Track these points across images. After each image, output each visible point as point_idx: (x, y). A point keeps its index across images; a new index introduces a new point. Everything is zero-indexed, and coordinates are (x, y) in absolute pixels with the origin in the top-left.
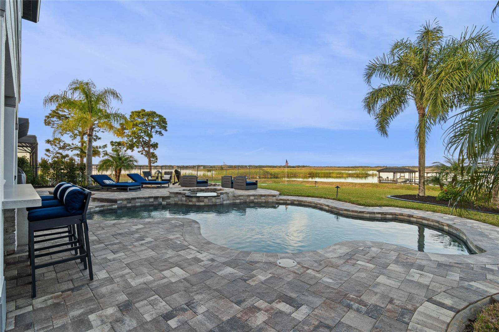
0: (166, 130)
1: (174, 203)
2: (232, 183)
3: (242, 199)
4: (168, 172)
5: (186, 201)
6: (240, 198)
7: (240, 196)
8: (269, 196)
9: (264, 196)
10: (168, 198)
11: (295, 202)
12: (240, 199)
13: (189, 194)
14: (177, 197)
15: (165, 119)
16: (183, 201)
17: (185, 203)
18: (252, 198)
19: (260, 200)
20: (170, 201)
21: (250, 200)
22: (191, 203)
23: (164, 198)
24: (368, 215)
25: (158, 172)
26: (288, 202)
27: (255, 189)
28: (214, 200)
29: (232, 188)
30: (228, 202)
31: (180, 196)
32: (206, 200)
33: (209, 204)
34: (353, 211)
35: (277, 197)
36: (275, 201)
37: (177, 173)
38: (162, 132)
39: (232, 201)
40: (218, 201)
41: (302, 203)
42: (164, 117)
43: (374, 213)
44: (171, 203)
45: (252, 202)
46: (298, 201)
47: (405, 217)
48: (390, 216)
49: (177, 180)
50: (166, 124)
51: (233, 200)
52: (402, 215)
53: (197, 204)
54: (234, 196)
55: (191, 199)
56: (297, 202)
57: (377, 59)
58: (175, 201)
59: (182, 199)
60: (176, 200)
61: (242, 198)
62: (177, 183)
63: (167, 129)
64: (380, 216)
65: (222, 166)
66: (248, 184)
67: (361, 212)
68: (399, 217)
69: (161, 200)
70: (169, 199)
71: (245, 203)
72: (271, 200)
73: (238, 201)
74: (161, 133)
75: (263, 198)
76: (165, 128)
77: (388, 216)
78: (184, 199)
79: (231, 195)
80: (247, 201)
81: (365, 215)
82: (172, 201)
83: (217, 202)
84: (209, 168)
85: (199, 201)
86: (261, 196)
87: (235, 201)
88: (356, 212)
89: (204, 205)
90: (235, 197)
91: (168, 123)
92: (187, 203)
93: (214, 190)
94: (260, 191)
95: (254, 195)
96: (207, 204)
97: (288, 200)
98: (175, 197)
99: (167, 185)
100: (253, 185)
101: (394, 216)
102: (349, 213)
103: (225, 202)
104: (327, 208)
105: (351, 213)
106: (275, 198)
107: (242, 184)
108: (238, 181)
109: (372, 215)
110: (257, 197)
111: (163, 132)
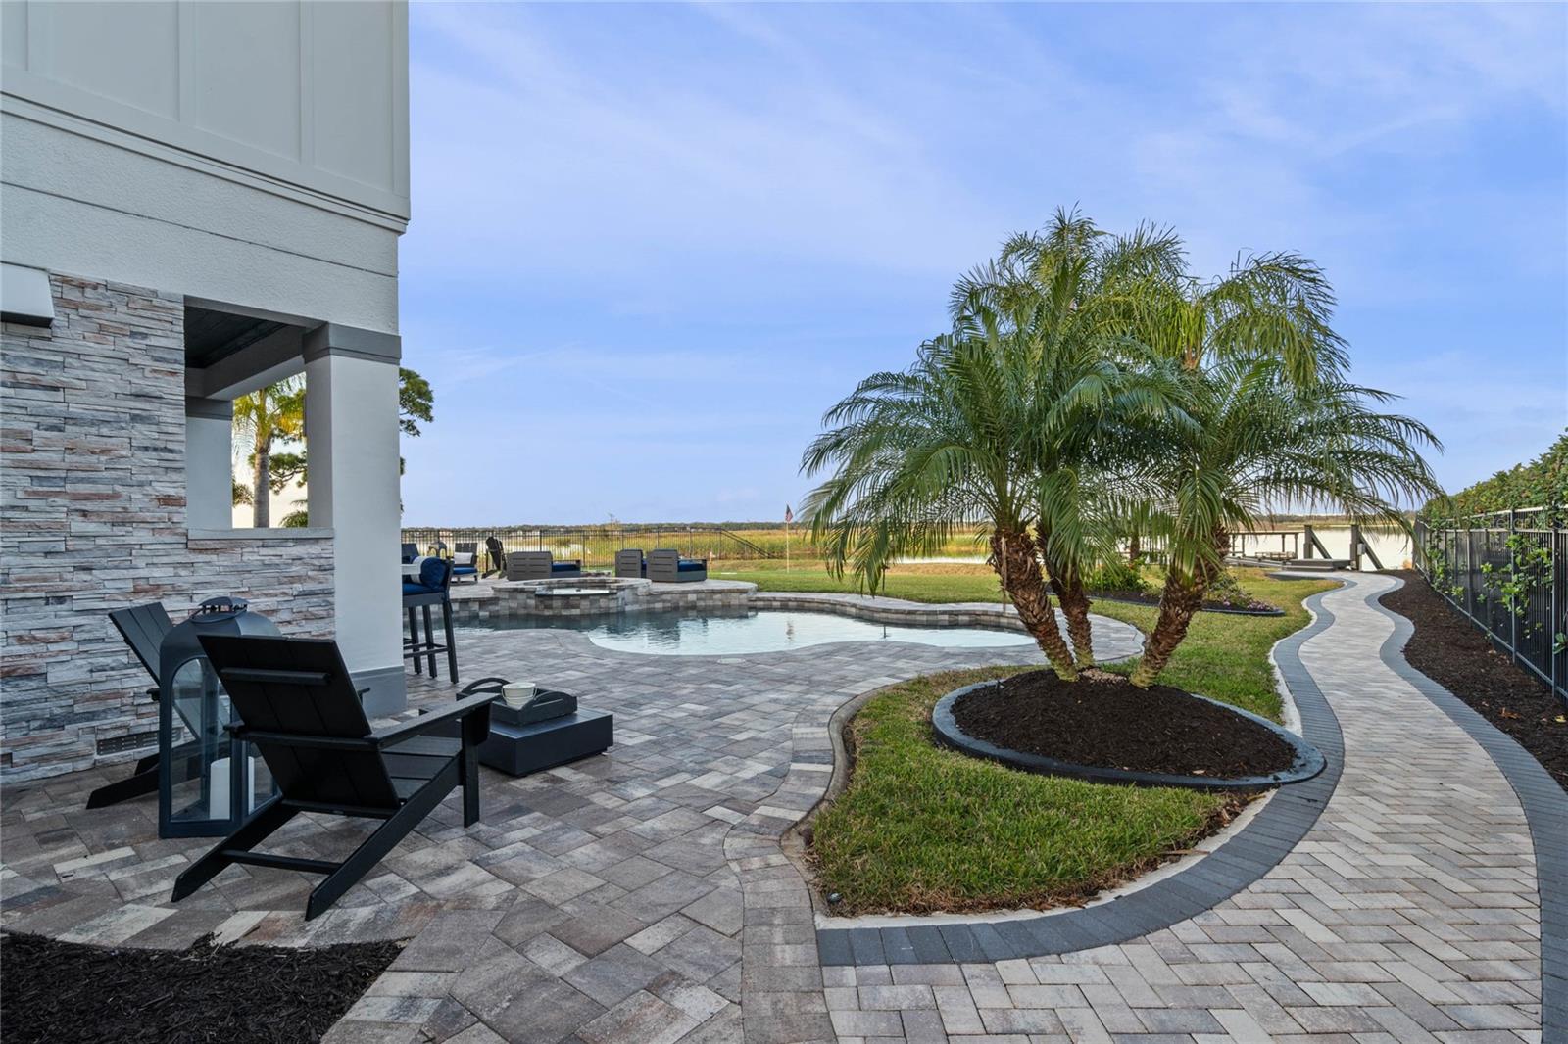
0: (431, 419)
1: (507, 612)
2: (644, 567)
3: (670, 602)
4: (467, 545)
5: (537, 607)
6: (665, 597)
7: (663, 593)
8: (731, 591)
9: (721, 592)
10: (494, 601)
11: (790, 604)
12: (664, 601)
13: (544, 592)
14: (516, 599)
15: (426, 384)
16: (530, 607)
17: (534, 612)
18: (692, 597)
19: (711, 603)
20: (497, 608)
21: (687, 602)
22: (547, 613)
23: (483, 603)
24: (925, 618)
25: (437, 546)
26: (775, 604)
27: (703, 579)
28: (603, 603)
29: (643, 576)
30: (636, 607)
31: (522, 597)
32: (585, 604)
33: (592, 611)
34: (897, 612)
35: (751, 595)
36: (745, 602)
37: (494, 546)
38: (415, 424)
39: (645, 607)
40: (613, 604)
41: (806, 605)
42: (423, 378)
43: (934, 613)
44: (501, 613)
45: (693, 607)
46: (796, 600)
47: (992, 618)
48: (966, 618)
49: (492, 566)
50: (431, 399)
51: (648, 602)
52: (985, 613)
53: (564, 613)
54: (650, 595)
55: (548, 603)
56: (795, 604)
57: (979, 272)
58: (510, 608)
59: (526, 604)
60: (512, 605)
61: (669, 597)
62: (492, 572)
63: (432, 413)
64: (946, 617)
65: (603, 525)
66: (682, 568)
67: (910, 613)
68: (982, 617)
69: (476, 607)
70: (496, 604)
71: (676, 609)
72: (735, 600)
73: (659, 606)
74: (414, 428)
75: (718, 596)
76: (426, 413)
77: (961, 618)
78: (532, 602)
79: (641, 590)
80: (681, 604)
81: (919, 618)
82: (502, 608)
83: (609, 608)
84: (580, 533)
85: (568, 607)
86: (714, 592)
87: (651, 606)
88: (903, 612)
89: (582, 616)
90: (652, 596)
91: (434, 395)
92: (540, 613)
93: (602, 584)
94: (711, 584)
95: (695, 592)
96: (587, 612)
97: (775, 600)
98: (511, 598)
99: (471, 578)
100: (697, 570)
101: (974, 618)
102: (890, 616)
103: (628, 608)
104: (853, 610)
105: (895, 616)
106: (744, 596)
107: (669, 568)
108: (657, 561)
109: (931, 618)
110: (703, 596)
111: (420, 423)
